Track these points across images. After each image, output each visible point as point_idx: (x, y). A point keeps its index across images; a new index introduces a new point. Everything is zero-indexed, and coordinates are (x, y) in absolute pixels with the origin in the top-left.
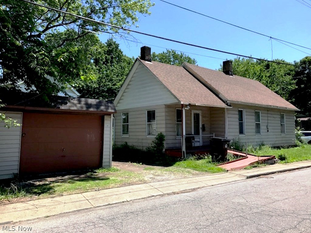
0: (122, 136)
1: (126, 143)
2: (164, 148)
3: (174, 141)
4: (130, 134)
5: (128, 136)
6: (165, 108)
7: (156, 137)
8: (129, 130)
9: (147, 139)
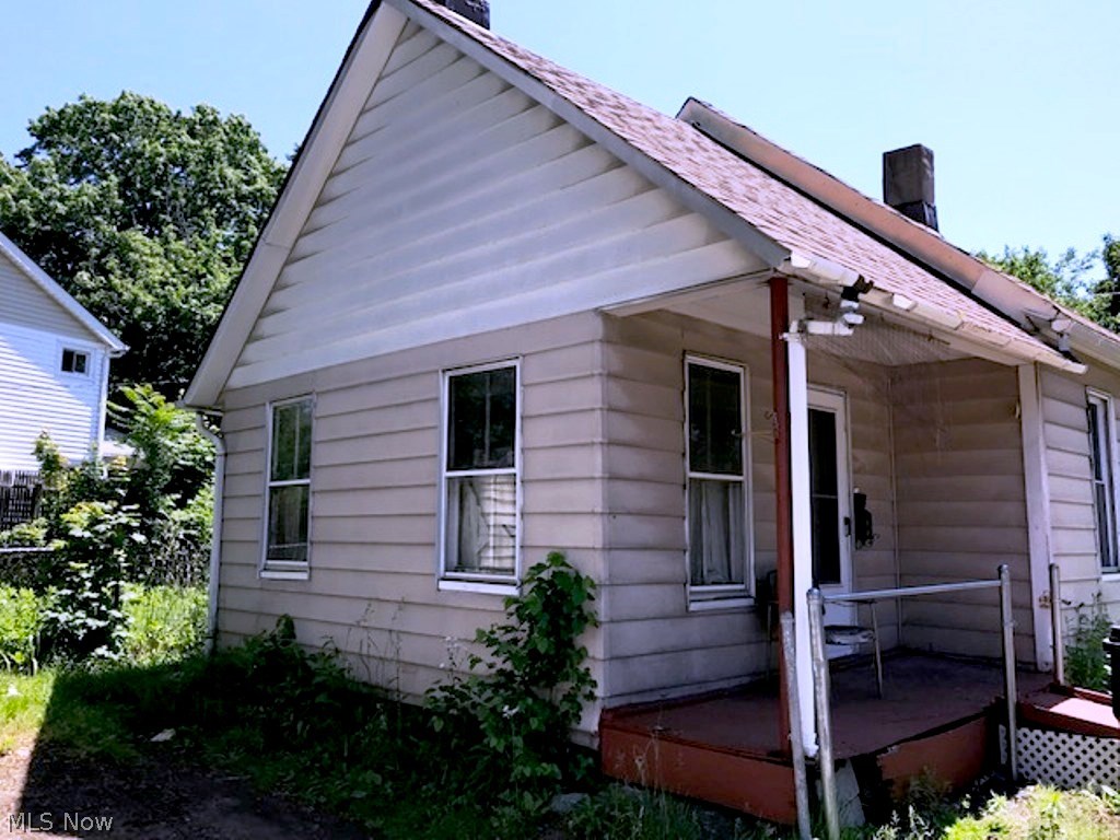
0: (266, 575)
1: (289, 624)
2: (591, 697)
3: (671, 634)
4: (318, 556)
5: (304, 576)
6: (606, 341)
7: (512, 591)
8: (316, 530)
9: (439, 605)
